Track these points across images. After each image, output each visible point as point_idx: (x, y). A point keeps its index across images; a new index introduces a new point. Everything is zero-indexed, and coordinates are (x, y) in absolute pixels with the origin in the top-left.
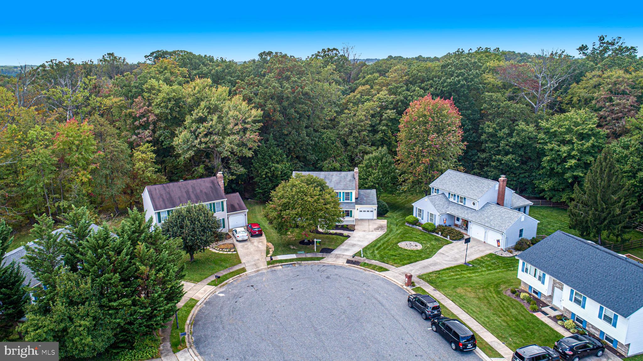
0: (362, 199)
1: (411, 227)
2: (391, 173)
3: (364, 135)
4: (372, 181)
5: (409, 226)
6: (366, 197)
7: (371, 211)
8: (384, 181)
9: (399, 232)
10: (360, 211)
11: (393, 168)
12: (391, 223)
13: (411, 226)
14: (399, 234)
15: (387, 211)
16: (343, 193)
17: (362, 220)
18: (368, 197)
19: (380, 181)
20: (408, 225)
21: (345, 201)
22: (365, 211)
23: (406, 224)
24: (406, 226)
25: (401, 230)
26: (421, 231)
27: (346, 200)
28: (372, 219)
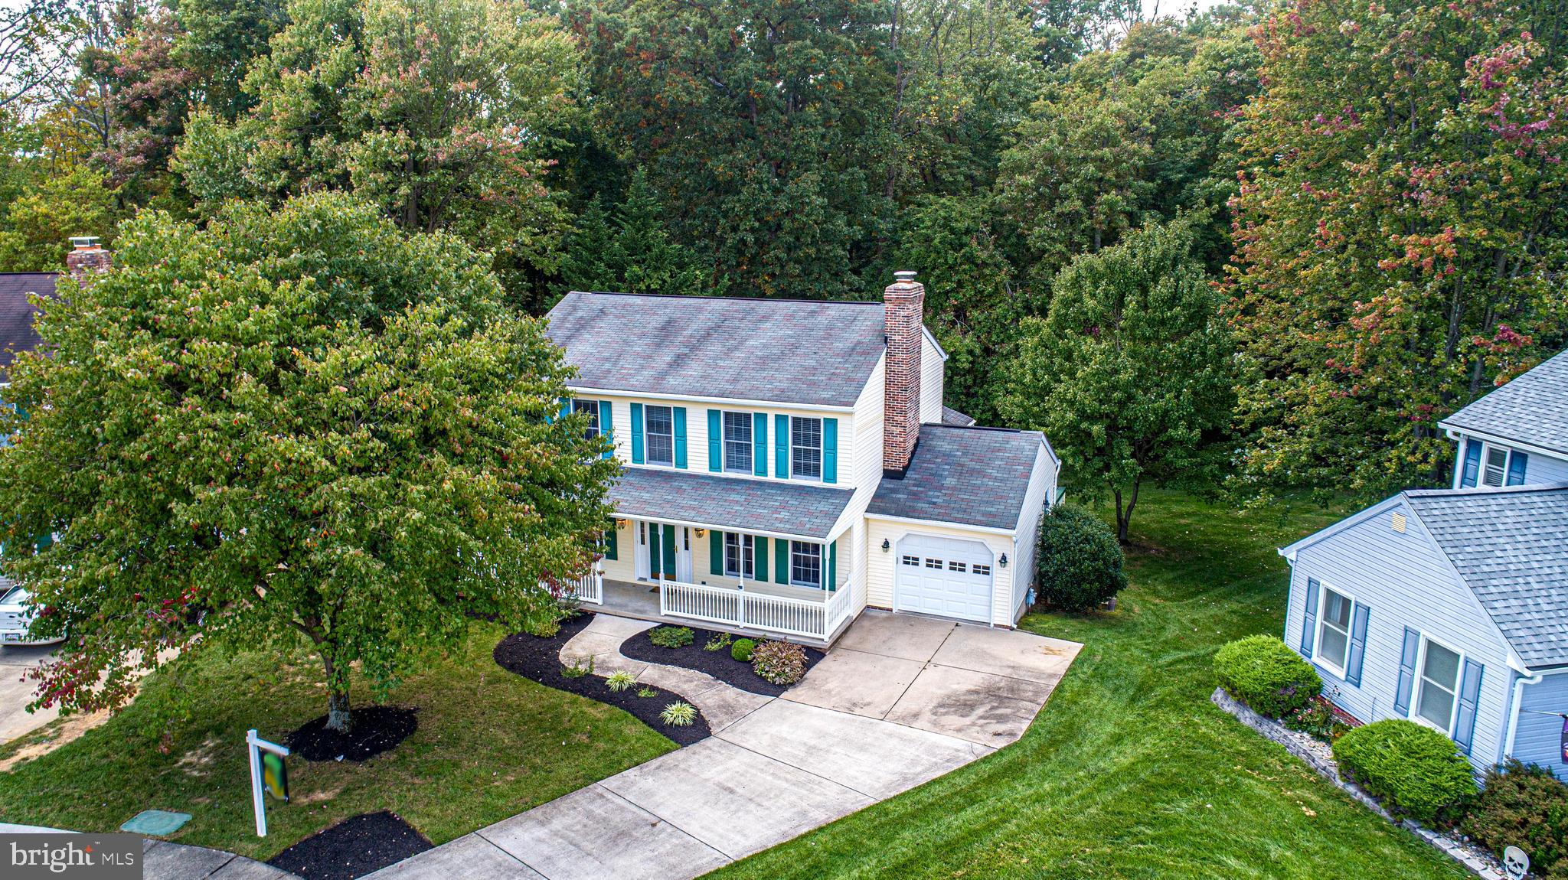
0: (932, 481)
1: (1246, 734)
2: (1201, 367)
3: (1111, 206)
4: (1072, 403)
5: (1231, 720)
6: (961, 471)
7: (977, 569)
8: (1149, 404)
9: (1124, 757)
10: (907, 560)
11: (1215, 339)
12: (1100, 674)
13: (1248, 718)
14: (1110, 781)
15: (1115, 586)
16: (780, 419)
17: (912, 619)
18: (972, 472)
19: (1122, 404)
20: (1229, 707)
21: (793, 480)
22: (938, 565)
23: (1218, 695)
24: (1213, 713)
25: (1150, 744)
26: (1321, 784)
27: (797, 469)
28: (980, 626)
